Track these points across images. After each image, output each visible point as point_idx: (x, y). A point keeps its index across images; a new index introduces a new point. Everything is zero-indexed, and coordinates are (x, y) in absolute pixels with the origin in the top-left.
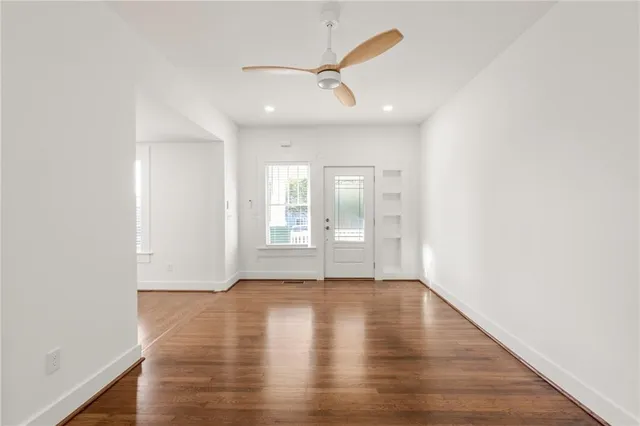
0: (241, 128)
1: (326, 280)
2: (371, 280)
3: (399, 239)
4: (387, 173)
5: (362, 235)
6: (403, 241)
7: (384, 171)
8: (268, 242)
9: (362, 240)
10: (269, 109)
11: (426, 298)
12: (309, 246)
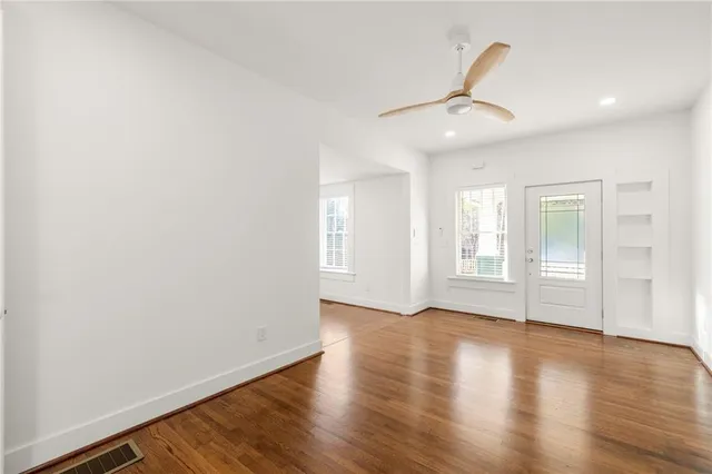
0: (432, 157)
1: (528, 322)
2: (599, 333)
3: (650, 281)
4: (621, 187)
5: (583, 271)
6: (655, 284)
7: (618, 185)
8: (458, 272)
9: (583, 277)
10: (450, 134)
11: (700, 376)
12: (506, 280)
